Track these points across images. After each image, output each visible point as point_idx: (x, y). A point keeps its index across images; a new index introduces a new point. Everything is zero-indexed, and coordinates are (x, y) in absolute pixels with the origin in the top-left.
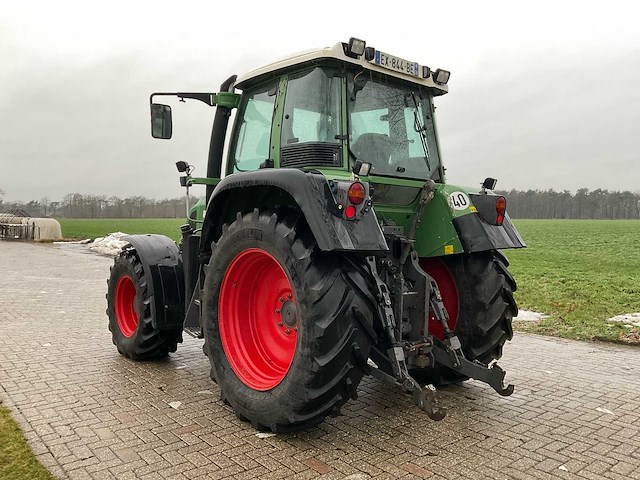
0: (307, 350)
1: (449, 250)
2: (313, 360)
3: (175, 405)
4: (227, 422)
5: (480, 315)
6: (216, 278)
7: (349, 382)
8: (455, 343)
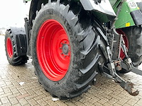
0: (76, 65)
1: (128, 25)
2: (79, 71)
3: (22, 84)
4: (40, 92)
5: (138, 50)
6: (35, 35)
7: (95, 80)
8: (130, 61)
